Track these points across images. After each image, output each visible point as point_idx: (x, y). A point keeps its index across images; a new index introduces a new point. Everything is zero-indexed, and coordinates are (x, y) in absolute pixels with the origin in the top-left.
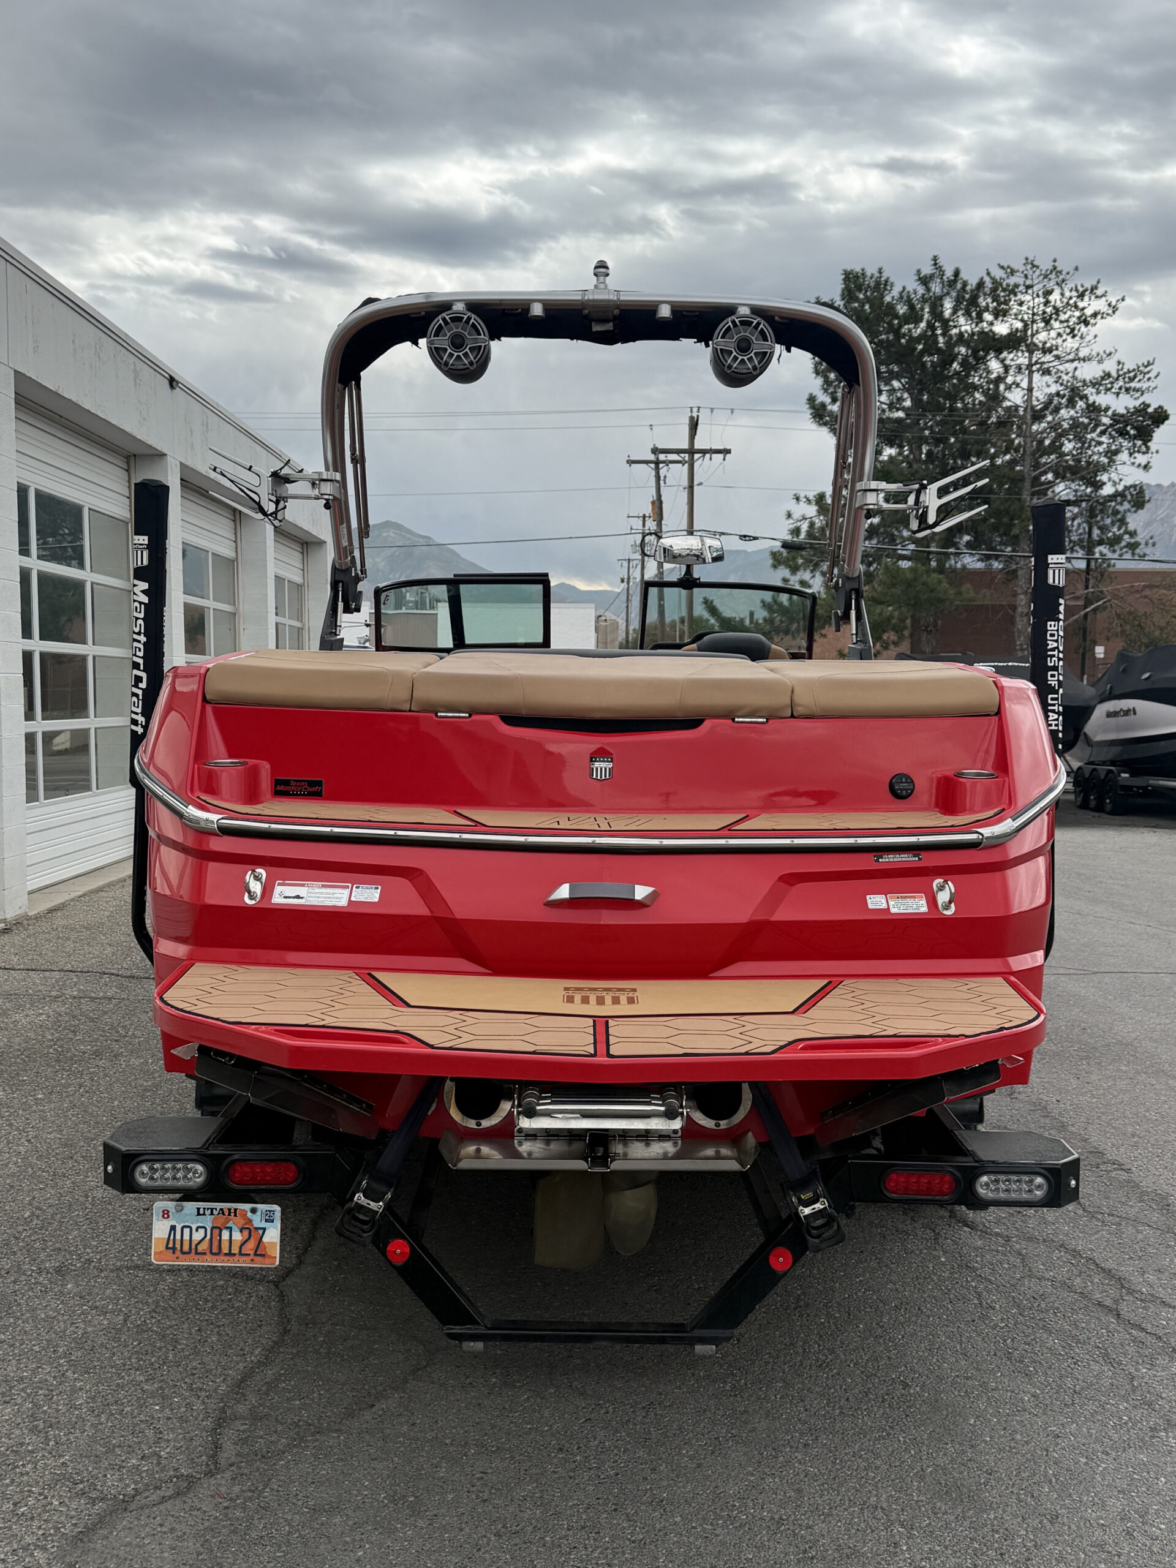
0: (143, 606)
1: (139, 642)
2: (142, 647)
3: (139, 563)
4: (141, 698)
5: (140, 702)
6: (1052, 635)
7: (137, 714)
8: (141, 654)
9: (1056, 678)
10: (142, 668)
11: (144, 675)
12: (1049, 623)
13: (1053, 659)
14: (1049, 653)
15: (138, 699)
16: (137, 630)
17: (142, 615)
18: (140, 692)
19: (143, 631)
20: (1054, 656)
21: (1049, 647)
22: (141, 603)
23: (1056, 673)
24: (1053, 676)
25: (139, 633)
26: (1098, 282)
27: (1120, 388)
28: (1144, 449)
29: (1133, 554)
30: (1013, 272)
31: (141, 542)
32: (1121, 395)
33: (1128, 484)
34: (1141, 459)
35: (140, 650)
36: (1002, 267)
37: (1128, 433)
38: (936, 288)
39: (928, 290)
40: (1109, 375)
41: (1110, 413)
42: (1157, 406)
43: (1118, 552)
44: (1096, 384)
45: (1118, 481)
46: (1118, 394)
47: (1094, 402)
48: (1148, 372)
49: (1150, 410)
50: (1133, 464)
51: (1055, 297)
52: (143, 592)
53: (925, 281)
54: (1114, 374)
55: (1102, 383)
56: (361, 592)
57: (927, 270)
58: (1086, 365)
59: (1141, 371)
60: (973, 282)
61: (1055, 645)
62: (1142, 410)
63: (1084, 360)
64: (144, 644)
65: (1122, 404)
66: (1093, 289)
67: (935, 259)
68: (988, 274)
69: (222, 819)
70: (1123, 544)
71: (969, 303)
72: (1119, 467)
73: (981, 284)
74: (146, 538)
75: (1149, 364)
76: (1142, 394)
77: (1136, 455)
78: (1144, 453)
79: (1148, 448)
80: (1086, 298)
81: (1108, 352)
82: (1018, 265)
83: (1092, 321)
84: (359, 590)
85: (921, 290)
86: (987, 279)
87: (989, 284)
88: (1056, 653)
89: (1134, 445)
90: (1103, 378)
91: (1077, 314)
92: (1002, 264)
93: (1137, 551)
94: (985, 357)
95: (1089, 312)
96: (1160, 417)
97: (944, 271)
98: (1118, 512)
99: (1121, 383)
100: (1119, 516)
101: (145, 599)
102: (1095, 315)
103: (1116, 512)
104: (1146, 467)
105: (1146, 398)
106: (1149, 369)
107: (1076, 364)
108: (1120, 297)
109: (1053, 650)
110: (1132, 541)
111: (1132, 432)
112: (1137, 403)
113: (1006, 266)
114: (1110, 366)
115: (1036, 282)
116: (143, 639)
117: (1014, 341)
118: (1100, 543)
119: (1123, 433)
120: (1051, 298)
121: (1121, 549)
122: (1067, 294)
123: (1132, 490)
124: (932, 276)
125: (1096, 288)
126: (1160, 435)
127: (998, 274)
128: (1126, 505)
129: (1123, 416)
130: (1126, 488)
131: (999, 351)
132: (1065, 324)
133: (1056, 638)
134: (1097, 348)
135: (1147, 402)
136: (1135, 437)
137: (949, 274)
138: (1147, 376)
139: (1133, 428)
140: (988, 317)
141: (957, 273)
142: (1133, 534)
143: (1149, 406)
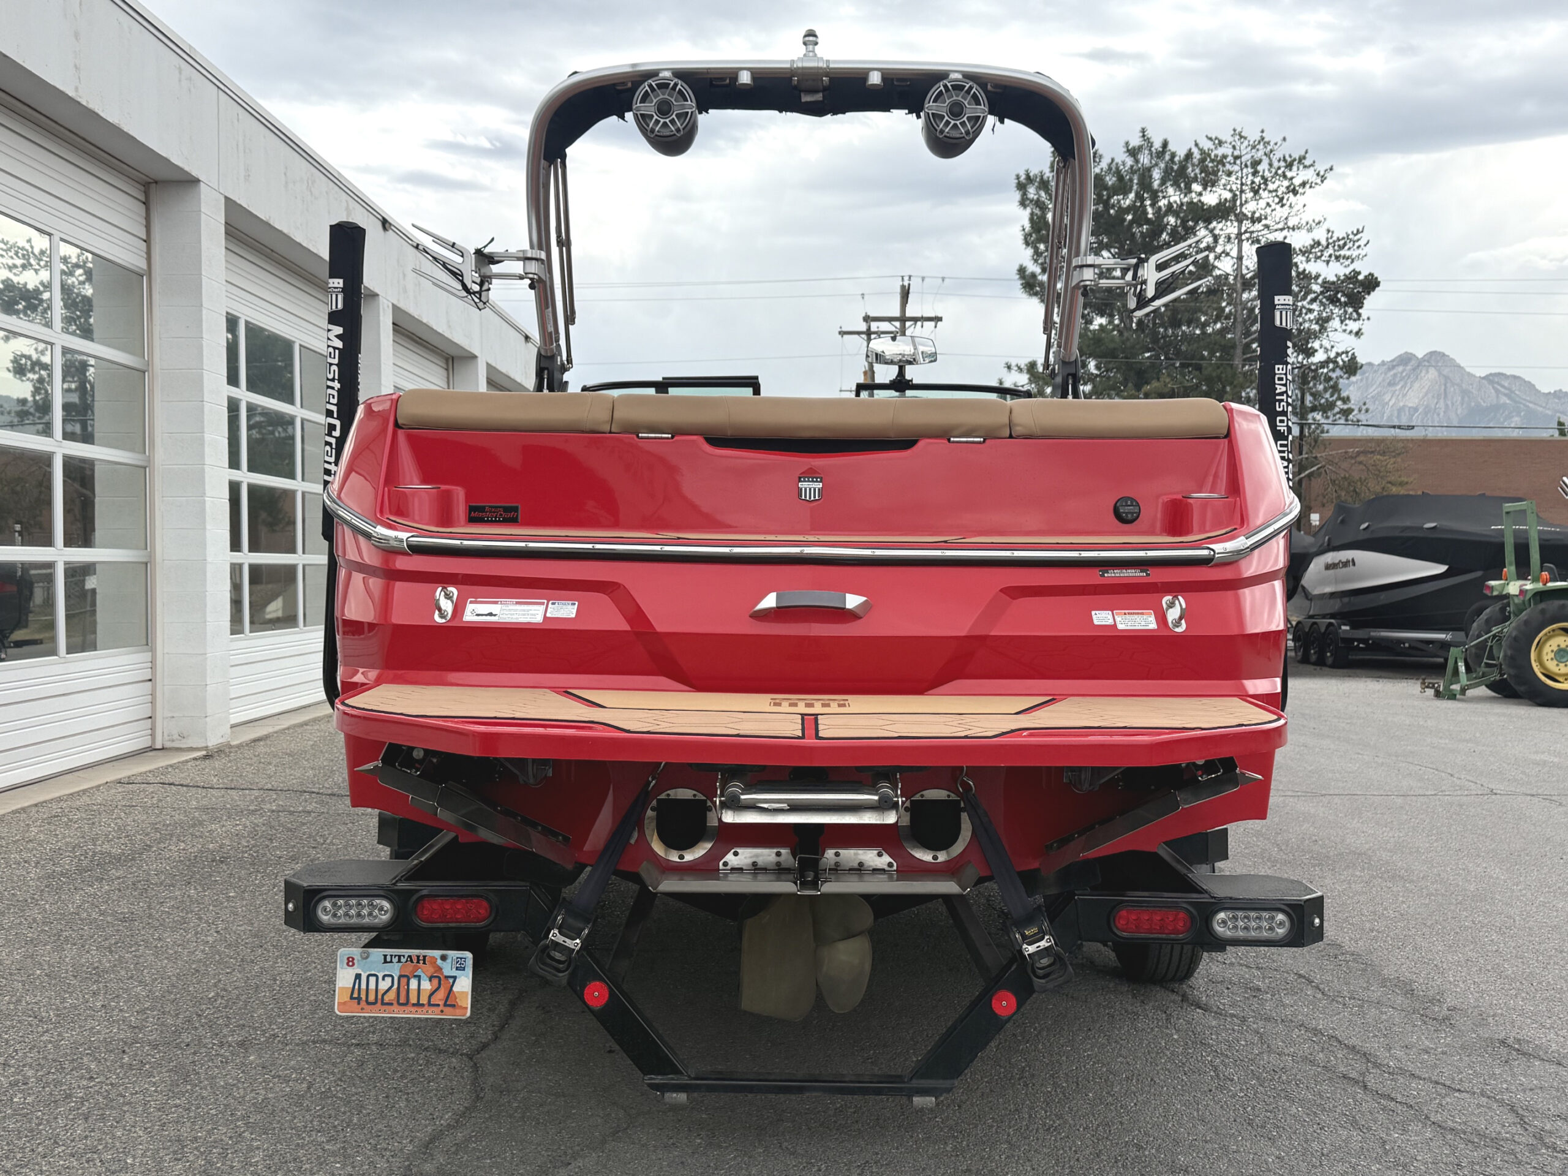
0: (337, 351)
1: (333, 388)
2: (336, 394)
3: (334, 307)
4: (334, 446)
5: (334, 451)
6: (1280, 379)
7: (330, 463)
8: (335, 401)
9: (1285, 424)
10: (335, 416)
11: (337, 423)
12: (1277, 366)
13: (1282, 404)
14: (1277, 397)
15: (332, 448)
16: (331, 376)
17: (336, 361)
18: (333, 441)
19: (336, 377)
20: (1282, 400)
21: (1277, 392)
22: (335, 348)
23: (1285, 418)
24: (1282, 421)
25: (333, 380)
26: (1306, 152)
27: (1330, 256)
28: (1355, 315)
29: (1347, 420)
30: (1221, 143)
31: (336, 285)
32: (1331, 263)
33: (1340, 351)
34: (1353, 326)
35: (334, 397)
36: (1210, 139)
37: (1339, 300)
38: (1145, 159)
39: (1137, 161)
40: (1318, 243)
41: (1320, 281)
42: (1367, 274)
43: (1331, 418)
44: (1305, 252)
45: (1329, 348)
46: (1328, 262)
47: (1305, 270)
48: (1358, 240)
49: (1361, 277)
50: (1345, 331)
51: (1263, 167)
52: (338, 336)
53: (1133, 152)
54: (1324, 243)
55: (1313, 250)
56: (567, 383)
57: (1136, 141)
58: (1296, 234)
59: (1351, 239)
60: (1181, 153)
61: (1284, 389)
62: (1353, 277)
63: (1293, 229)
64: (339, 391)
65: (1333, 271)
66: (1301, 159)
67: (1143, 131)
68: (1197, 145)
69: (412, 536)
70: (1337, 410)
71: (1178, 175)
72: (1330, 334)
73: (1189, 155)
74: (341, 281)
75: (1358, 232)
76: (1352, 262)
77: (1347, 322)
78: (1355, 320)
79: (1359, 315)
80: (1295, 168)
81: (1317, 221)
82: (1226, 136)
83: (1301, 190)
84: (564, 380)
85: (1130, 162)
86: (1195, 151)
87: (1197, 155)
88: (1284, 397)
89: (1346, 312)
90: (1312, 247)
91: (1286, 183)
92: (1210, 136)
93: (1351, 417)
94: (1193, 228)
95: (1297, 182)
96: (1371, 284)
97: (1152, 143)
98: (1330, 379)
99: (1330, 251)
100: (1332, 383)
101: (339, 344)
102: (1303, 184)
103: (1328, 379)
104: (1358, 334)
105: (1357, 266)
106: (1356, 238)
107: (1285, 232)
108: (1328, 167)
109: (1281, 394)
110: (1345, 407)
111: (1343, 299)
112: (1347, 271)
113: (1214, 138)
114: (1320, 235)
115: (1243, 153)
116: (337, 385)
117: (1223, 211)
118: (1314, 409)
119: (1334, 300)
120: (1260, 168)
121: (1334, 415)
122: (1276, 164)
123: (1344, 356)
124: (1140, 148)
125: (1304, 158)
126: (1372, 302)
127: (1207, 145)
128: (1338, 372)
129: (1333, 283)
130: (1338, 355)
131: (1208, 221)
132: (1274, 194)
133: (1284, 382)
134: (1307, 217)
135: (1358, 270)
136: (1346, 304)
137: (1157, 145)
138: (1357, 244)
139: (1344, 295)
140: (1197, 188)
141: (1165, 144)
142: (1345, 400)
143: (1359, 273)
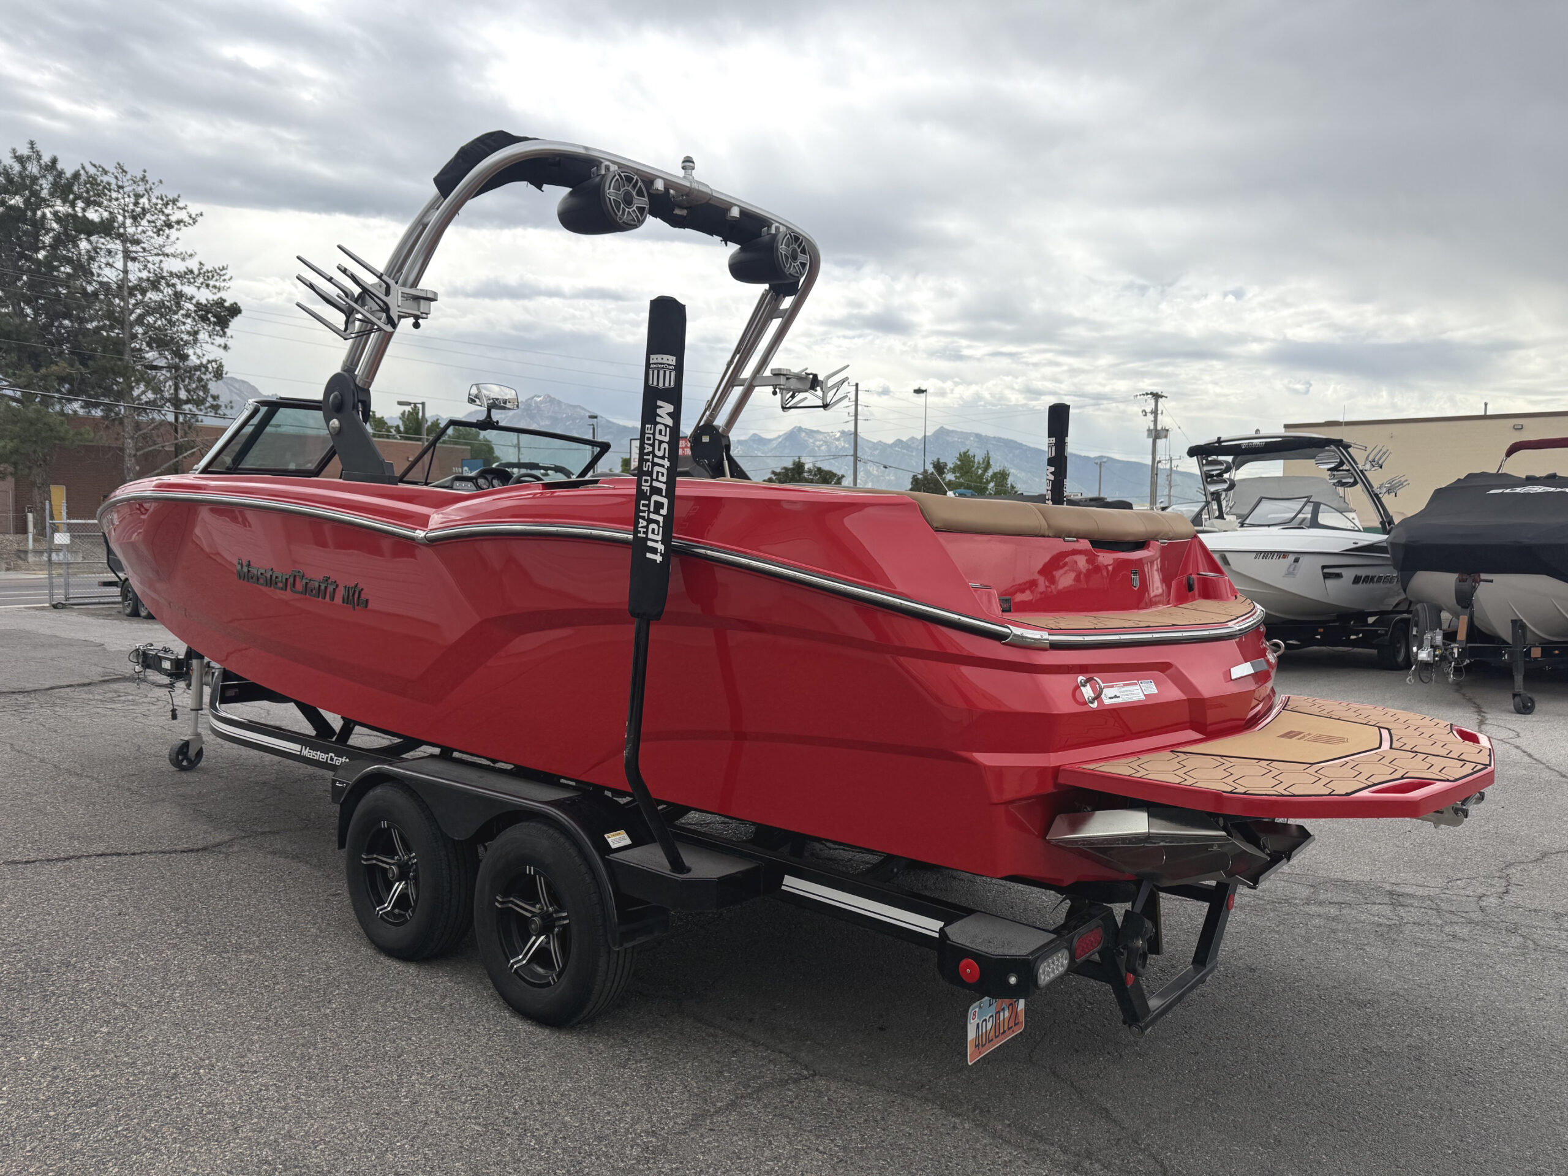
1: (663, 466)
2: (665, 472)
3: (667, 384)
4: (661, 525)
5: (661, 529)
7: (657, 541)
8: (664, 479)
10: (664, 494)
11: (665, 501)
15: (659, 527)
16: (660, 454)
17: (667, 439)
18: (660, 519)
19: (667, 455)
22: (666, 426)
25: (663, 458)
26: (179, 196)
27: (202, 284)
28: (221, 332)
29: (216, 413)
30: (105, 172)
31: (670, 362)
32: (202, 289)
33: (210, 359)
34: (219, 340)
35: (663, 475)
36: (95, 166)
37: (209, 319)
38: (33, 169)
39: (24, 168)
40: (192, 272)
41: (194, 301)
42: (232, 302)
43: (204, 411)
44: (181, 276)
45: (201, 355)
46: (199, 288)
47: (181, 291)
48: (224, 275)
49: (227, 304)
50: (212, 344)
51: (144, 201)
52: (669, 414)
53: (20, 160)
54: (196, 272)
55: (186, 276)
57: (24, 151)
58: (171, 259)
59: (218, 272)
60: (69, 174)
62: (220, 303)
63: (167, 255)
64: (668, 469)
65: (204, 296)
66: (174, 201)
67: (32, 143)
68: (83, 168)
70: (208, 404)
71: (64, 189)
72: (204, 345)
73: (76, 176)
74: (673, 358)
75: (224, 268)
76: (219, 291)
77: (215, 337)
78: (221, 336)
79: (225, 333)
80: (170, 207)
81: (189, 253)
82: (111, 168)
83: (176, 226)
85: (17, 167)
86: (82, 172)
87: (83, 177)
89: (214, 329)
90: (186, 273)
91: (163, 218)
92: (94, 162)
93: (220, 412)
94: (76, 237)
95: (173, 218)
96: (235, 310)
97: (40, 156)
98: (202, 380)
99: (201, 280)
100: (203, 383)
102: (179, 222)
103: (200, 380)
104: (226, 347)
105: (223, 294)
106: (222, 273)
107: (161, 258)
108: (199, 212)
110: (215, 403)
111: (212, 319)
112: (216, 297)
113: (97, 165)
114: (193, 264)
115: (126, 184)
116: (666, 463)
117: (106, 228)
118: (187, 402)
119: (204, 319)
120: (141, 201)
121: (206, 409)
122: (154, 200)
123: (213, 364)
124: (29, 157)
125: (177, 201)
126: (235, 324)
127: (92, 171)
128: (208, 376)
129: (206, 305)
130: (209, 362)
131: (89, 234)
132: (153, 224)
134: (180, 247)
135: (224, 298)
136: (215, 324)
137: (46, 159)
138: (223, 278)
139: (214, 316)
140: (80, 204)
141: (54, 161)
142: (215, 398)
143: (225, 301)
